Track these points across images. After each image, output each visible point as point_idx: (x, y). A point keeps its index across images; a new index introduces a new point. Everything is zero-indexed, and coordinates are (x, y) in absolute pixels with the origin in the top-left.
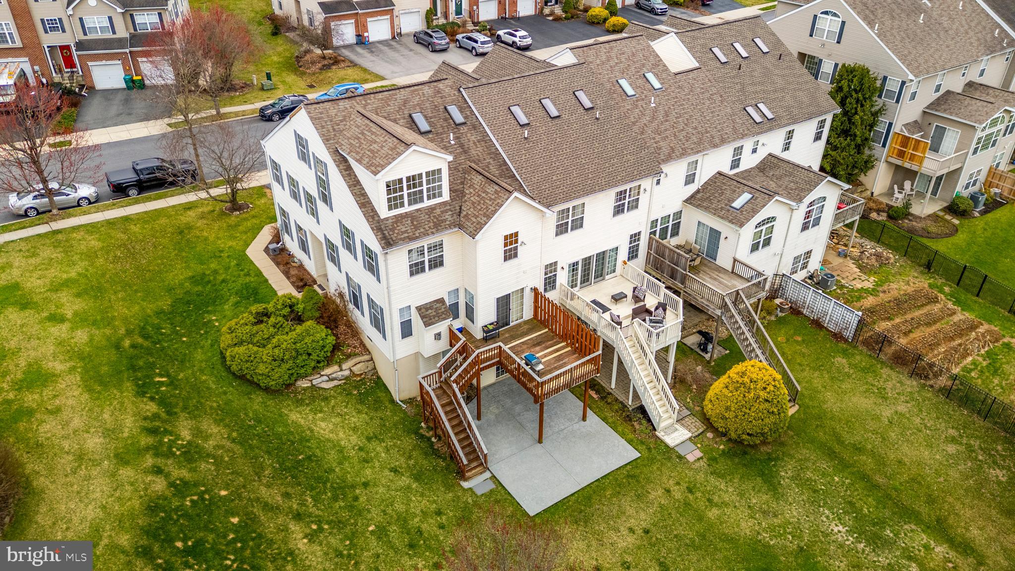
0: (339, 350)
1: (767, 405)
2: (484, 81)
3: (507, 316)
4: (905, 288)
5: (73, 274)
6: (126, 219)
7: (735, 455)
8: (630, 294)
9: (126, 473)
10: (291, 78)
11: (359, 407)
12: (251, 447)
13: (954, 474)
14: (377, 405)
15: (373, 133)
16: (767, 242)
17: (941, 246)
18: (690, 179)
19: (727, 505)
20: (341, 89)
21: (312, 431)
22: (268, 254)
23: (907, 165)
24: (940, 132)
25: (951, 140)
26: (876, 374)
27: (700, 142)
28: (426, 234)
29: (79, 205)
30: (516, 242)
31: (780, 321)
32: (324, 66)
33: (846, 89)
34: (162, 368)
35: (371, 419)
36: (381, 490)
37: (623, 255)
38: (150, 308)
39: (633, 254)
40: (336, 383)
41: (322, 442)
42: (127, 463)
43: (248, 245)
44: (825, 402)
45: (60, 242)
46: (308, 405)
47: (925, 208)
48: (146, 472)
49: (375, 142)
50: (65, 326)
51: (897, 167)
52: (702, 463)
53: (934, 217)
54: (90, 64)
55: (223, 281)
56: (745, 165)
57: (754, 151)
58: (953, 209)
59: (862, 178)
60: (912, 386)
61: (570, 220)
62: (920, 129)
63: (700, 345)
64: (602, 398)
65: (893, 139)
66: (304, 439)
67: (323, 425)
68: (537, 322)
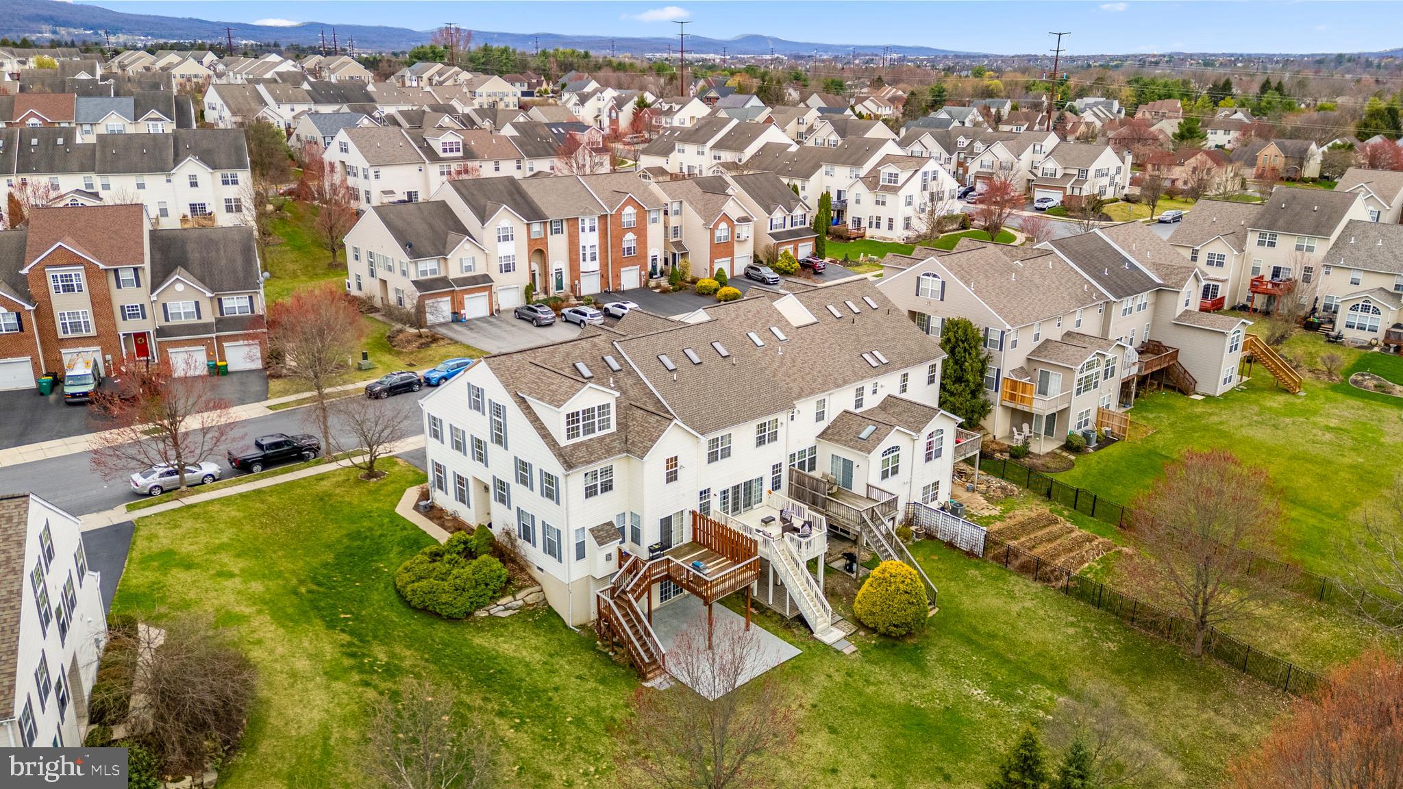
0: (510, 583)
1: (906, 595)
2: (631, 336)
3: (669, 540)
4: (1029, 513)
5: (225, 540)
6: (259, 492)
7: (885, 647)
8: (778, 518)
9: (338, 686)
10: (387, 358)
11: (537, 631)
12: (445, 665)
13: (1073, 648)
14: (552, 629)
15: (549, 377)
16: (895, 471)
17: (1060, 478)
18: (820, 417)
19: (882, 683)
20: (451, 364)
21: (497, 652)
22: (419, 512)
23: (1019, 407)
24: (1045, 375)
25: (1055, 383)
26: (1005, 581)
27: (825, 383)
28: (600, 459)
29: (203, 483)
30: (676, 465)
31: (916, 545)
32: (422, 344)
33: (953, 340)
34: (342, 607)
35: (550, 640)
36: (571, 692)
37: (767, 485)
38: (315, 562)
39: (776, 485)
40: (511, 612)
41: (508, 660)
42: (337, 679)
43: (396, 506)
44: (961, 604)
45: (199, 515)
46: (488, 631)
47: (1043, 447)
48: (355, 684)
49: (553, 384)
50: (237, 580)
51: (1014, 411)
52: (857, 655)
53: (1052, 454)
54: (170, 350)
55: (381, 535)
56: (866, 406)
57: (875, 392)
58: (1069, 446)
59: (982, 422)
60: (1037, 588)
61: (719, 449)
62: (1027, 375)
63: (845, 567)
64: (761, 613)
65: (1003, 383)
66: (493, 658)
67: (506, 646)
68: (696, 544)
